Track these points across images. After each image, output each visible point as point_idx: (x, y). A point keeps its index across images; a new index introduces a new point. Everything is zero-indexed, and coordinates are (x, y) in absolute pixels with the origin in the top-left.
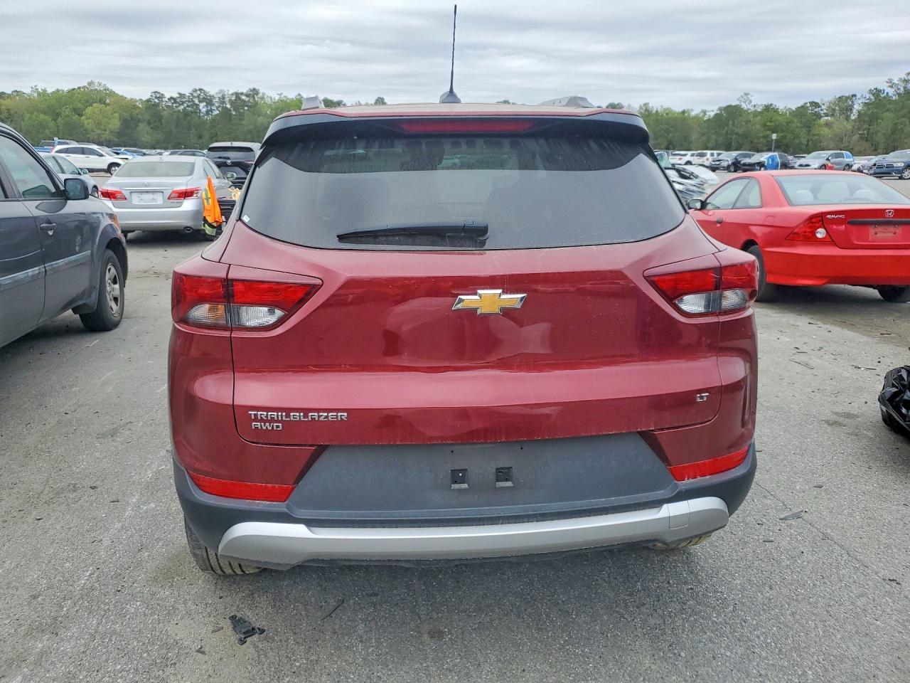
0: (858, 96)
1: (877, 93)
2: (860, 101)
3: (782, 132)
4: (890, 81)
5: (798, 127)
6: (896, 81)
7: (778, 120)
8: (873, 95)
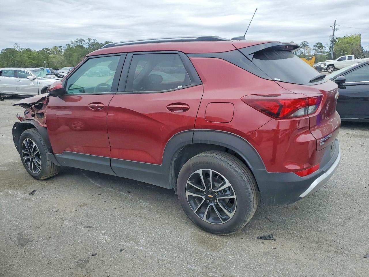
0: (63, 47)
1: (69, 46)
2: (64, 49)
3: (37, 60)
4: (71, 42)
5: (43, 58)
6: (73, 42)
7: (33, 55)
8: (68, 46)
